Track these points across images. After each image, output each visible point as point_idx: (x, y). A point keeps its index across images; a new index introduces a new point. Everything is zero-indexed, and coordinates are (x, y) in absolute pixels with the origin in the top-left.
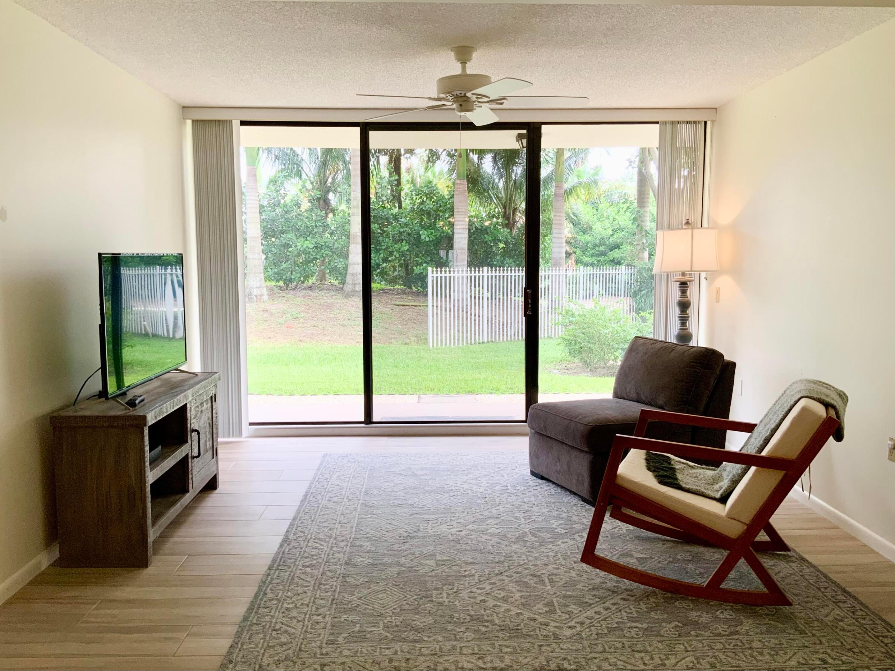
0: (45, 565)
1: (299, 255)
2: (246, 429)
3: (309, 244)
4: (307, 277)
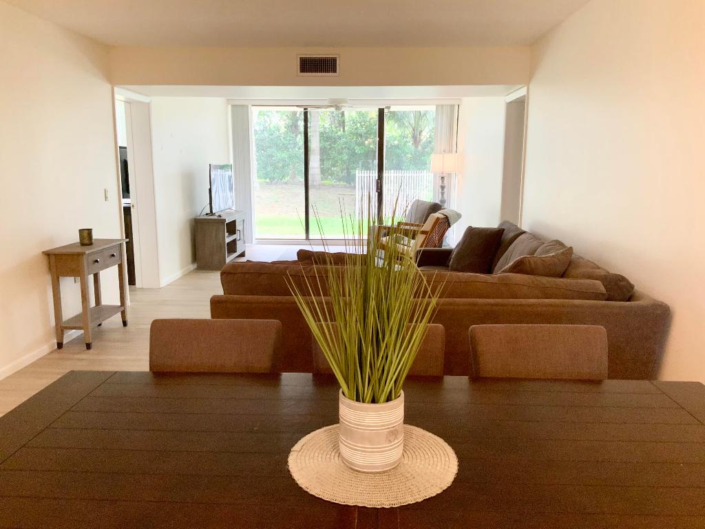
0: (192, 269)
1: (278, 162)
2: (254, 241)
3: (285, 155)
4: (283, 176)
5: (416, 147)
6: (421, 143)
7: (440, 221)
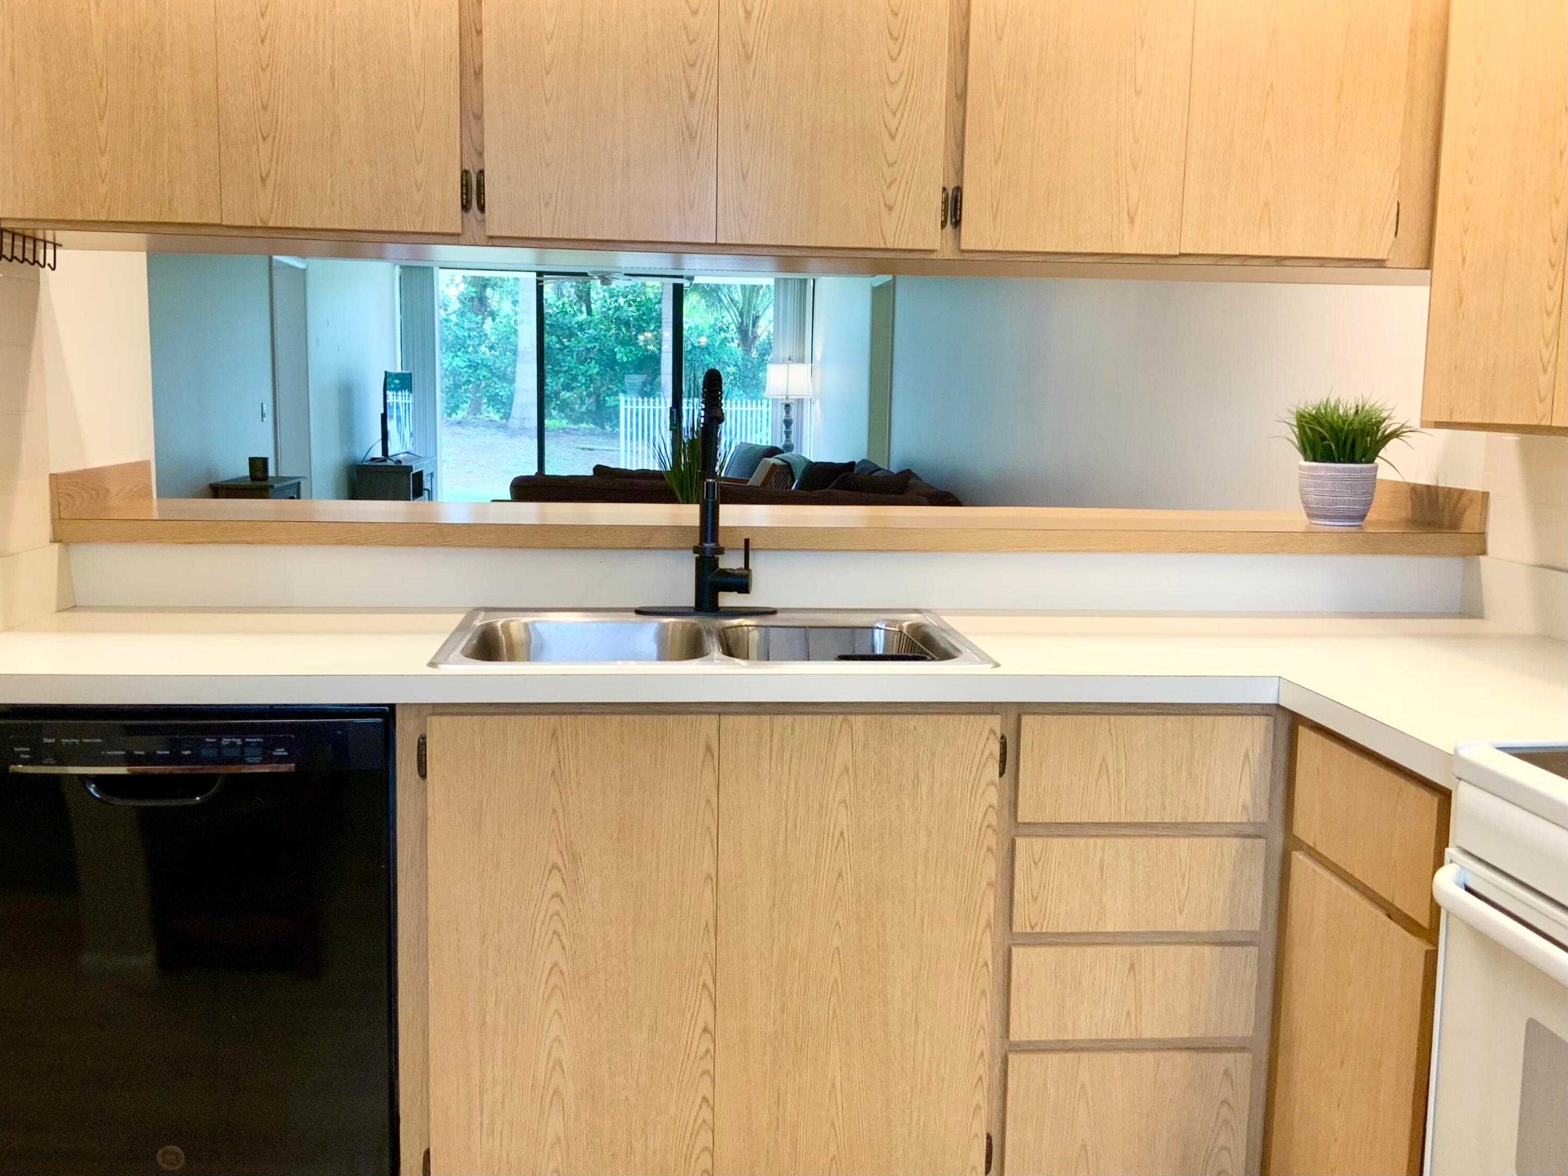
3: (459, 361)
5: (747, 351)
6: (757, 343)
7: (777, 470)
